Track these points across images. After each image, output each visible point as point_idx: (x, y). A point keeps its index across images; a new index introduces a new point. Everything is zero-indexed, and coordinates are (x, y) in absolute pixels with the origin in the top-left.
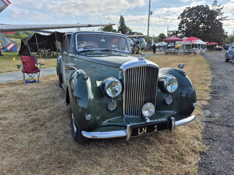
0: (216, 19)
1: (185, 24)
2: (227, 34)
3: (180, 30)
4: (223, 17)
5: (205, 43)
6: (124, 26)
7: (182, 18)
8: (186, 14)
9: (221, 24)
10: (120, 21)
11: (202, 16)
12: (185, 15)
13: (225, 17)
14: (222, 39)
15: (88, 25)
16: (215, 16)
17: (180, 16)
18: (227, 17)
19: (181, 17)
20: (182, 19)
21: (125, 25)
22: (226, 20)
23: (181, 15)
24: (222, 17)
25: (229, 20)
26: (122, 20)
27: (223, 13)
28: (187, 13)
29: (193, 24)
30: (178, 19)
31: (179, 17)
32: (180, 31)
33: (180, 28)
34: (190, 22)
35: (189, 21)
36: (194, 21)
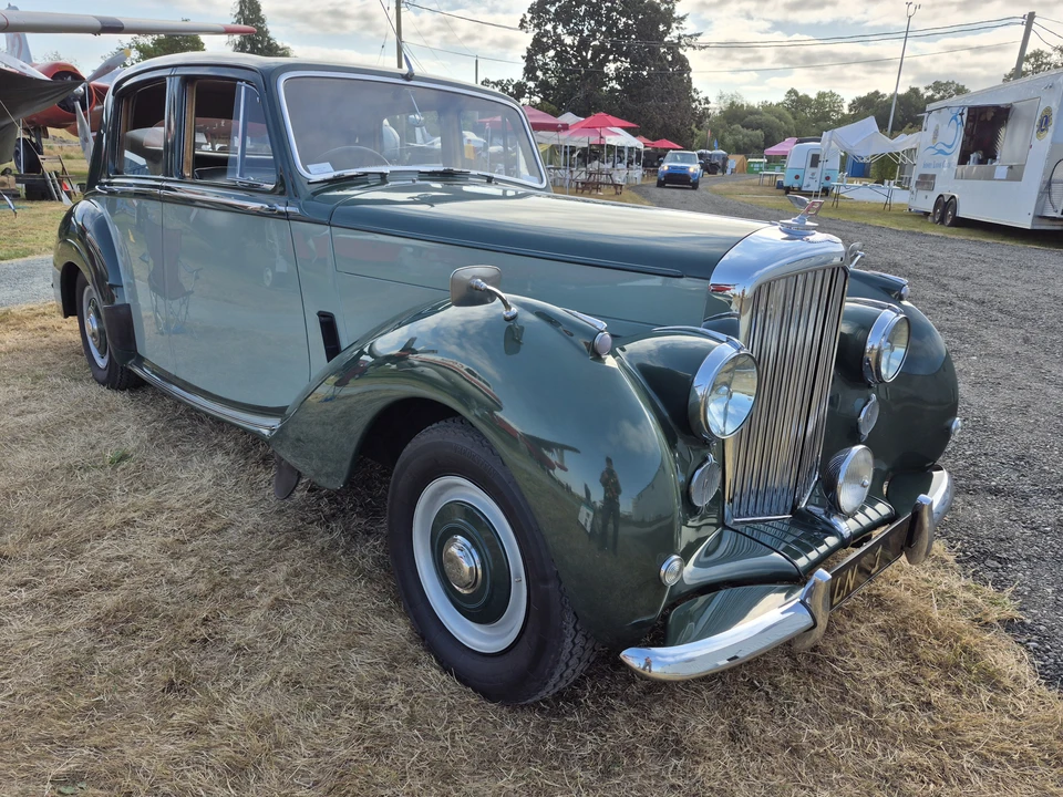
0: (666, 39)
1: (552, 53)
2: (707, 106)
3: (528, 79)
4: (685, 36)
5: (637, 143)
6: (262, 43)
7: (538, 26)
8: (553, 9)
9: (682, 63)
10: (241, 12)
11: (615, 23)
12: (548, 12)
13: (691, 36)
14: (693, 127)
15: (98, 24)
16: (662, 28)
17: (529, 16)
18: (699, 35)
19: (533, 18)
20: (537, 31)
21: (270, 39)
22: (694, 47)
23: (531, 10)
24: (682, 33)
25: (704, 48)
26: (249, 10)
27: (683, 18)
28: (557, 4)
29: (581, 56)
30: (522, 26)
31: (523, 21)
32: (531, 84)
33: (530, 71)
34: (570, 46)
35: (568, 40)
36: (584, 44)
